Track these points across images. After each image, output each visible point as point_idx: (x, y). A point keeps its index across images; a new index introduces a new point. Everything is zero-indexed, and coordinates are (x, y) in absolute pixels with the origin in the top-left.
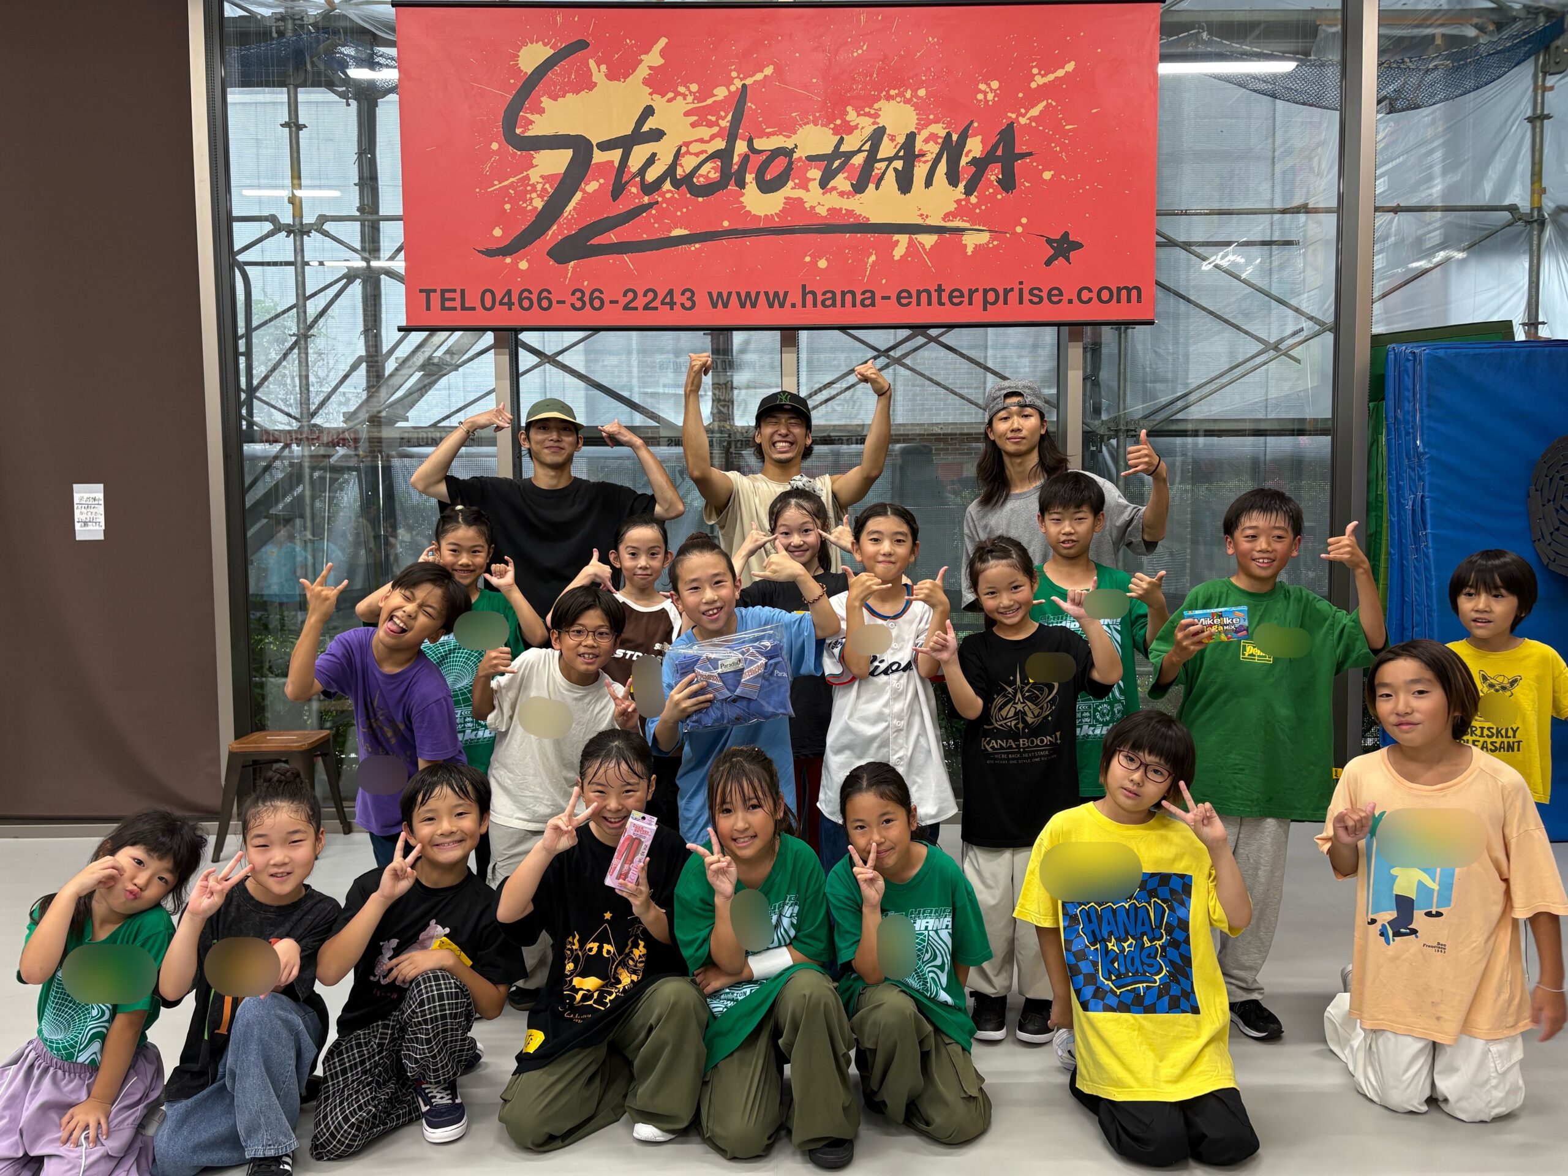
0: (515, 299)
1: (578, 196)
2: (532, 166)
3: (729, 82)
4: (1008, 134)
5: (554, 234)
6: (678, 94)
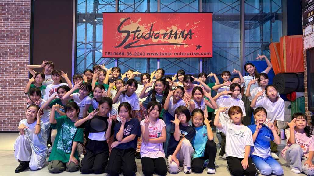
0: (119, 54)
1: (128, 39)
3: (150, 23)
4: (191, 31)
5: (124, 45)
6: (143, 25)
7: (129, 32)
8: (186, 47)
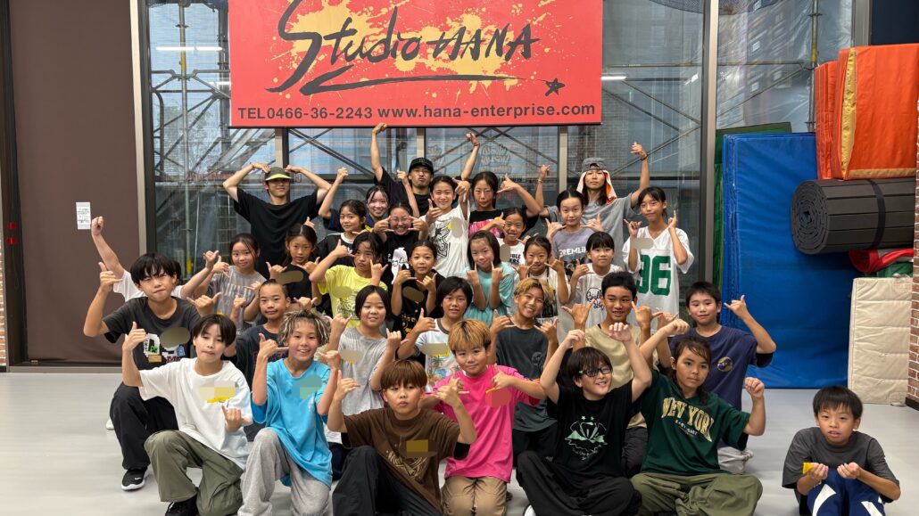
1: (315, 62)
2: (292, 48)
3: (388, 6)
4: (527, 31)
5: (303, 81)
6: (363, 12)
7: (316, 38)
8: (511, 87)
